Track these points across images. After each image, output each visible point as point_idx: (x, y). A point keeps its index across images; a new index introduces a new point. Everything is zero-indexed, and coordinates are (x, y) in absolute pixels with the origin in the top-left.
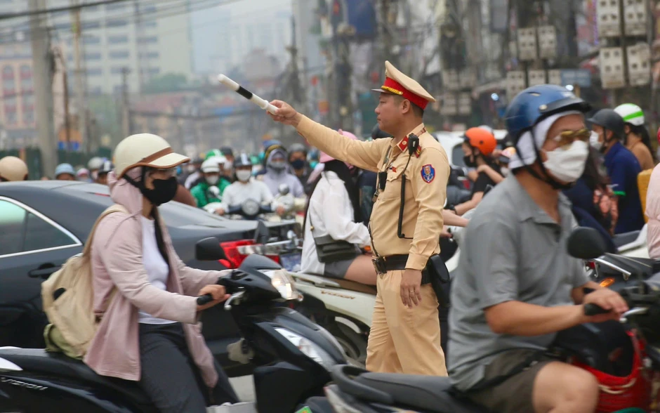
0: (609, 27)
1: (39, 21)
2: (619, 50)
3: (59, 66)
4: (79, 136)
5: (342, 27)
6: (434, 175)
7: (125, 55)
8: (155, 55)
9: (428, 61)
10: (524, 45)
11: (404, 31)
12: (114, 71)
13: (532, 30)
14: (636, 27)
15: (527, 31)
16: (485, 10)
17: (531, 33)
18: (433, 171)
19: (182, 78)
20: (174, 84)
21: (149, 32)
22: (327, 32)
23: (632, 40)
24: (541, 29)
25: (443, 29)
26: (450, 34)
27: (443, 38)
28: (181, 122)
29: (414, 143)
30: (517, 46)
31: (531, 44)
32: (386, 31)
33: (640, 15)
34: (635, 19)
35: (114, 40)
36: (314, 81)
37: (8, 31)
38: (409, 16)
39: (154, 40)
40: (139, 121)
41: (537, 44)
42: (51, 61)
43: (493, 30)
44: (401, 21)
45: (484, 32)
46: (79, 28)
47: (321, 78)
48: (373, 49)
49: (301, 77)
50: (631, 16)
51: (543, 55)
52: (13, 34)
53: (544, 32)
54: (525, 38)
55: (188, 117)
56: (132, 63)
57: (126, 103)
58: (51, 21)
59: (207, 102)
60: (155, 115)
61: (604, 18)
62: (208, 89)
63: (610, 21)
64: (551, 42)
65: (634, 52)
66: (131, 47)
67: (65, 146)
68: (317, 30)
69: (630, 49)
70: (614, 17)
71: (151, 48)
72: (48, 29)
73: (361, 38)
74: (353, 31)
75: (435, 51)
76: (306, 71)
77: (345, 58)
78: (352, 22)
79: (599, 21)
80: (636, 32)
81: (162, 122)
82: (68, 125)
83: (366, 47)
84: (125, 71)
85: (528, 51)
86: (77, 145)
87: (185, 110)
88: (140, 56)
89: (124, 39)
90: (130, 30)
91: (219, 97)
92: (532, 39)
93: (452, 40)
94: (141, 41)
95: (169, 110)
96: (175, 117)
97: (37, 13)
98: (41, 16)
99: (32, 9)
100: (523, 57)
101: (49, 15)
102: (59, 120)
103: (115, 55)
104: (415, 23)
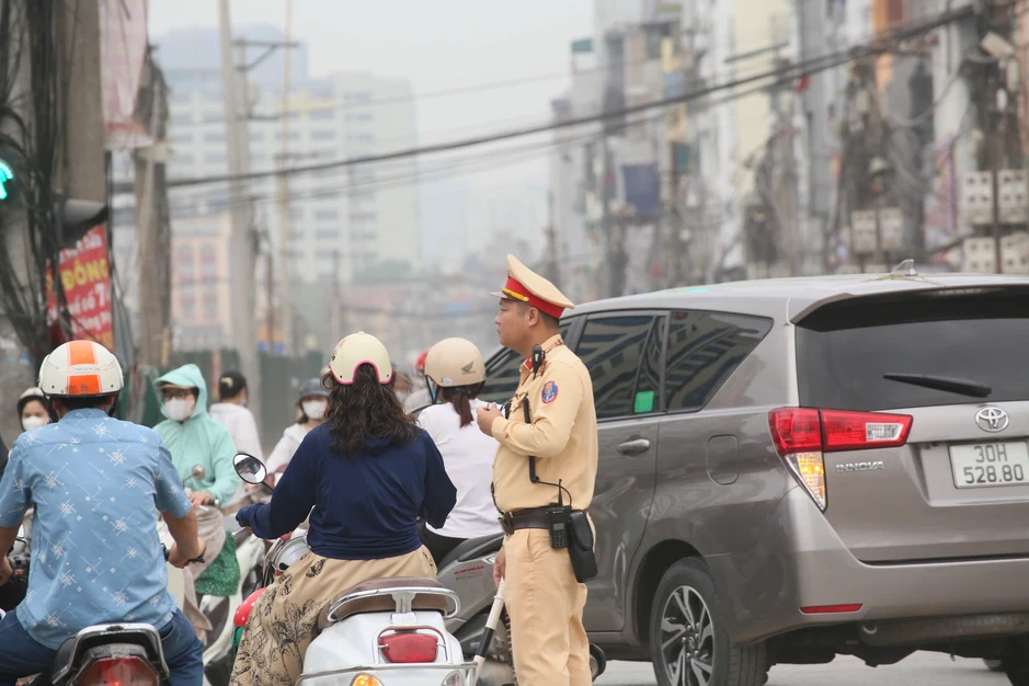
0: (978, 212)
1: (240, 188)
2: (990, 241)
3: (264, 246)
4: (283, 336)
5: (617, 205)
6: (556, 395)
7: (334, 234)
8: (371, 236)
9: (726, 252)
10: (860, 232)
11: (698, 211)
12: (320, 254)
13: (872, 213)
14: (1013, 211)
15: (865, 214)
16: (803, 187)
17: (870, 218)
18: (555, 390)
19: (405, 266)
20: (394, 274)
21: (366, 206)
22: (595, 210)
23: (1008, 229)
24: (884, 212)
25: (750, 211)
26: (759, 217)
27: (749, 223)
28: (404, 321)
29: (537, 356)
30: (852, 234)
31: (870, 232)
32: (675, 211)
33: (1019, 197)
34: (1013, 203)
35: (321, 215)
36: (577, 271)
37: (187, 202)
38: (703, 193)
39: (371, 216)
40: (352, 318)
41: (878, 232)
42: (255, 238)
43: (814, 213)
44: (692, 200)
45: (803, 215)
46: (286, 199)
47: (586, 270)
48: (657, 234)
49: (561, 267)
50: (1007, 198)
51: (885, 246)
52: (193, 207)
53: (887, 217)
54: (863, 223)
55: (412, 315)
56: (343, 244)
57: (337, 294)
58: (255, 188)
59: (437, 297)
60: (371, 311)
61: (972, 199)
62: (438, 281)
63: (978, 204)
64: (896, 230)
65: (1010, 245)
66: (342, 225)
67: (267, 348)
68: (581, 208)
69: (1005, 240)
70: (985, 199)
71: (369, 227)
72: (253, 199)
73: (642, 220)
74: (632, 211)
75: (737, 239)
76: (567, 260)
77: (620, 245)
78: (630, 198)
79: (964, 204)
80: (1014, 219)
81: (380, 321)
82: (272, 320)
83: (648, 230)
84: (336, 255)
85: (866, 241)
86: (281, 347)
87: (408, 306)
88: (354, 237)
89: (332, 215)
90: (341, 204)
91: (453, 292)
92: (871, 225)
93: (762, 225)
94: (357, 217)
95: (388, 306)
96: (396, 314)
97: (240, 177)
98: (244, 182)
99: (233, 173)
100: (859, 247)
101: (254, 180)
102: (260, 314)
103: (321, 235)
104: (711, 202)
